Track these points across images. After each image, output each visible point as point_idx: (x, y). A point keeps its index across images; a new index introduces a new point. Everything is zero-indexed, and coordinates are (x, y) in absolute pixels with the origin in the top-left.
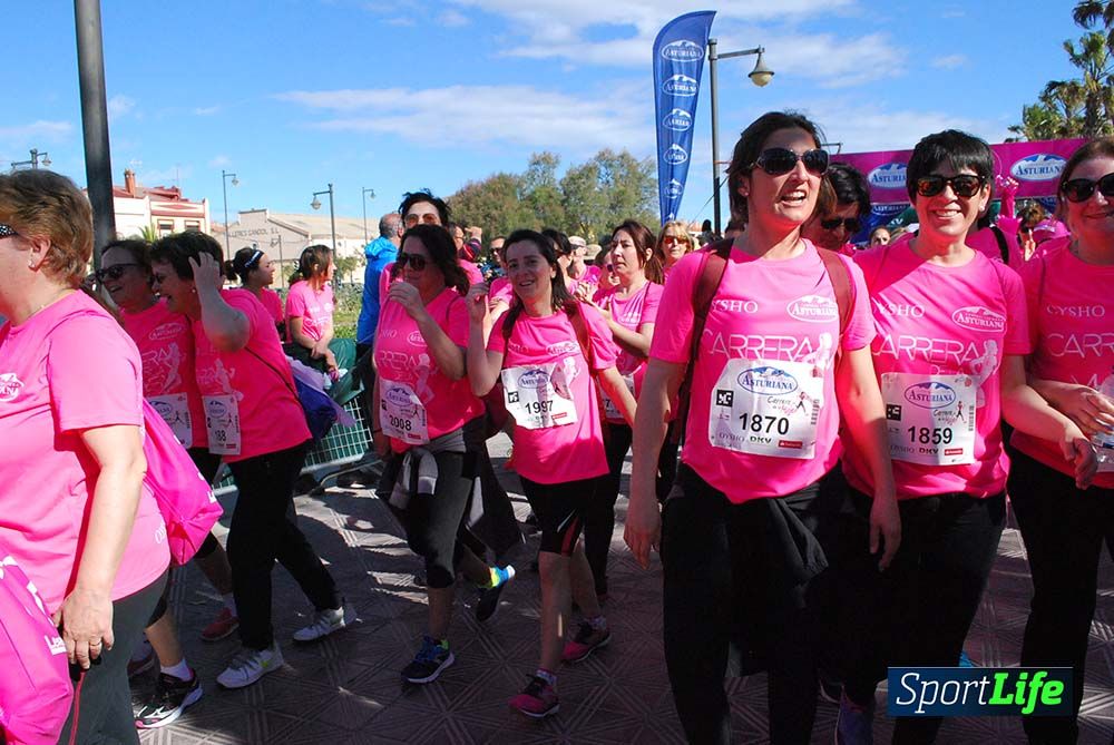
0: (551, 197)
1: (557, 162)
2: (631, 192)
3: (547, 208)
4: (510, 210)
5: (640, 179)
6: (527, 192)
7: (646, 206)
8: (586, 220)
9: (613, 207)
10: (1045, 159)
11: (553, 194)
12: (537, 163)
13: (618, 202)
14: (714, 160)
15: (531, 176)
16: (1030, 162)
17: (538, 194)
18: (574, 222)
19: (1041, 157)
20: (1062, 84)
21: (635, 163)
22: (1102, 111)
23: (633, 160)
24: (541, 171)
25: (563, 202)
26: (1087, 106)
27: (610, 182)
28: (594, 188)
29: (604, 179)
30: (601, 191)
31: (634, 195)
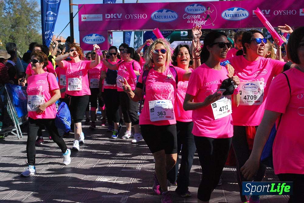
2: (23, 17)
5: (28, 11)
7: (33, 27)
10: (237, 10)
14: (70, 2)
21: (25, 3)
27: (11, 12)
28: (1, 15)
29: (8, 10)
30: (6, 17)
31: (26, 21)
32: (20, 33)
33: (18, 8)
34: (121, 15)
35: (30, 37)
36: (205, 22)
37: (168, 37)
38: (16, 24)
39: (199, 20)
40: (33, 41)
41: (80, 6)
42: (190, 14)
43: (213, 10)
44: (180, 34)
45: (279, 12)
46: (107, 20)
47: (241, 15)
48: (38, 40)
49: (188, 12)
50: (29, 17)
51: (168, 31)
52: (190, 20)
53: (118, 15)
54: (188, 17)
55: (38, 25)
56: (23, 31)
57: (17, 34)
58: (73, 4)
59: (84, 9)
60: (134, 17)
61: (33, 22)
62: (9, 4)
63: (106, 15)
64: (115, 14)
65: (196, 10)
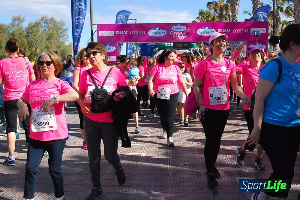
0: (21, 34)
1: (24, 20)
2: (55, 33)
3: (20, 39)
4: (3, 40)
5: (58, 29)
6: (11, 32)
7: (61, 40)
8: (36, 44)
9: (47, 39)
10: (208, 29)
11: (22, 33)
12: (15, 20)
13: (50, 37)
14: (91, 23)
15: (12, 25)
16: (203, 29)
17: (15, 32)
18: (31, 45)
19: (207, 28)
20: (212, 3)
21: (56, 22)
22: (224, 12)
23: (56, 21)
24: (16, 23)
25: (26, 36)
26: (220, 11)
27: (46, 29)
28: (39, 32)
29: (44, 28)
30: (42, 33)
31: (56, 35)
32: (52, 44)
33: (51, 26)
34: (127, 31)
35: (59, 47)
36: (185, 37)
37: (158, 47)
38: (49, 38)
39: (181, 35)
40: (62, 49)
41: (98, 25)
42: (175, 32)
43: (191, 29)
44: (165, 45)
45: (237, 31)
46: (117, 35)
47: (211, 32)
48: (65, 49)
49: (173, 30)
50: (59, 32)
51: (157, 43)
52: (175, 35)
53: (125, 31)
54: (174, 33)
55: (65, 38)
56: (54, 42)
57: (50, 45)
58: (93, 24)
59: (101, 27)
60: (136, 33)
61: (61, 36)
62: (44, 24)
63: (117, 32)
64: (123, 31)
65: (179, 29)
